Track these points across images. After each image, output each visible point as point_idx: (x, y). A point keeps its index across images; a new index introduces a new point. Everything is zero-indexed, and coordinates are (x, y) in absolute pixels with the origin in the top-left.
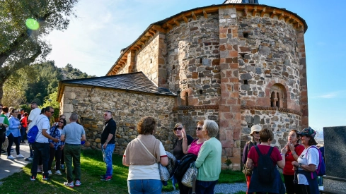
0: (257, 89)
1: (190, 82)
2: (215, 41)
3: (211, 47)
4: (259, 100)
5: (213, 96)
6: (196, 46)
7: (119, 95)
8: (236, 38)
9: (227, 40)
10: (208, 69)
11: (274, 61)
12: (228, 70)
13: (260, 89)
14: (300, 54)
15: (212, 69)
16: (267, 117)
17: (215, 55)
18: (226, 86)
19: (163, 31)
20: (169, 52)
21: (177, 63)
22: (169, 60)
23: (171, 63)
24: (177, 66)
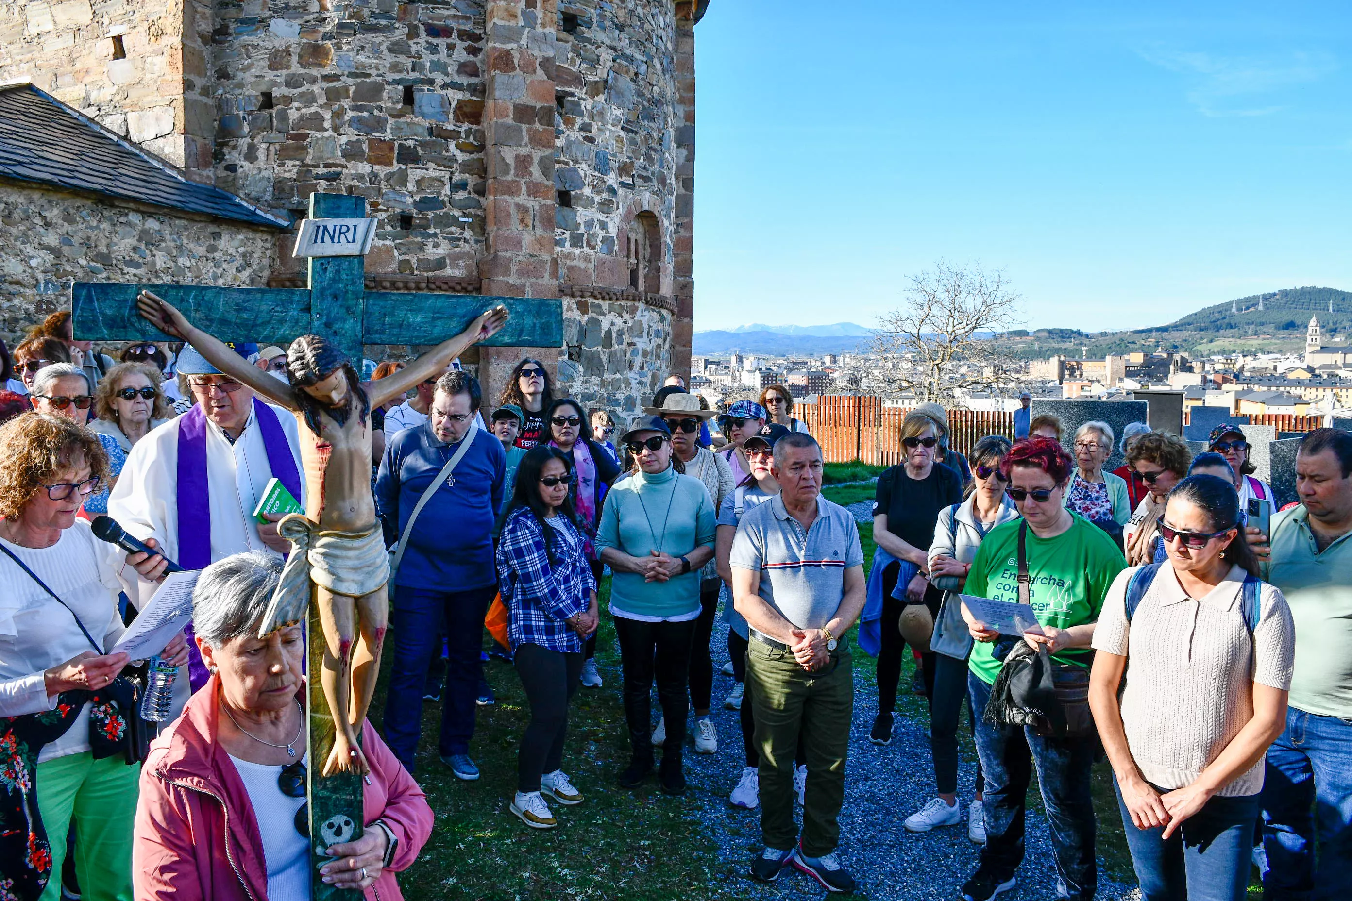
0: (597, 229)
1: (361, 177)
2: (468, 26)
3: (451, 47)
4: (601, 264)
5: (455, 241)
6: (389, 29)
7: (68, 218)
8: (551, 30)
9: (519, 32)
10: (437, 133)
11: (643, 133)
12: (523, 151)
13: (604, 226)
14: (681, 111)
15: (455, 135)
16: (619, 322)
17: (464, 80)
18: (513, 210)
20: (232, 26)
21: (288, 85)
22: (236, 65)
23: (248, 77)
24: (288, 100)
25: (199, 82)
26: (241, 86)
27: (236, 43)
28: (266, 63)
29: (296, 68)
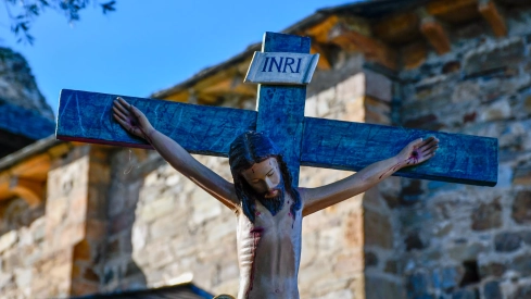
19: (381, 55)
20: (425, 183)
21: (499, 247)
22: (430, 229)
23: (447, 243)
24: (499, 269)
25: (384, 255)
26: (436, 255)
27: (431, 202)
28: (468, 223)
29: (508, 224)
